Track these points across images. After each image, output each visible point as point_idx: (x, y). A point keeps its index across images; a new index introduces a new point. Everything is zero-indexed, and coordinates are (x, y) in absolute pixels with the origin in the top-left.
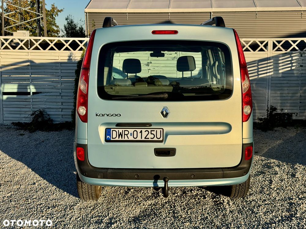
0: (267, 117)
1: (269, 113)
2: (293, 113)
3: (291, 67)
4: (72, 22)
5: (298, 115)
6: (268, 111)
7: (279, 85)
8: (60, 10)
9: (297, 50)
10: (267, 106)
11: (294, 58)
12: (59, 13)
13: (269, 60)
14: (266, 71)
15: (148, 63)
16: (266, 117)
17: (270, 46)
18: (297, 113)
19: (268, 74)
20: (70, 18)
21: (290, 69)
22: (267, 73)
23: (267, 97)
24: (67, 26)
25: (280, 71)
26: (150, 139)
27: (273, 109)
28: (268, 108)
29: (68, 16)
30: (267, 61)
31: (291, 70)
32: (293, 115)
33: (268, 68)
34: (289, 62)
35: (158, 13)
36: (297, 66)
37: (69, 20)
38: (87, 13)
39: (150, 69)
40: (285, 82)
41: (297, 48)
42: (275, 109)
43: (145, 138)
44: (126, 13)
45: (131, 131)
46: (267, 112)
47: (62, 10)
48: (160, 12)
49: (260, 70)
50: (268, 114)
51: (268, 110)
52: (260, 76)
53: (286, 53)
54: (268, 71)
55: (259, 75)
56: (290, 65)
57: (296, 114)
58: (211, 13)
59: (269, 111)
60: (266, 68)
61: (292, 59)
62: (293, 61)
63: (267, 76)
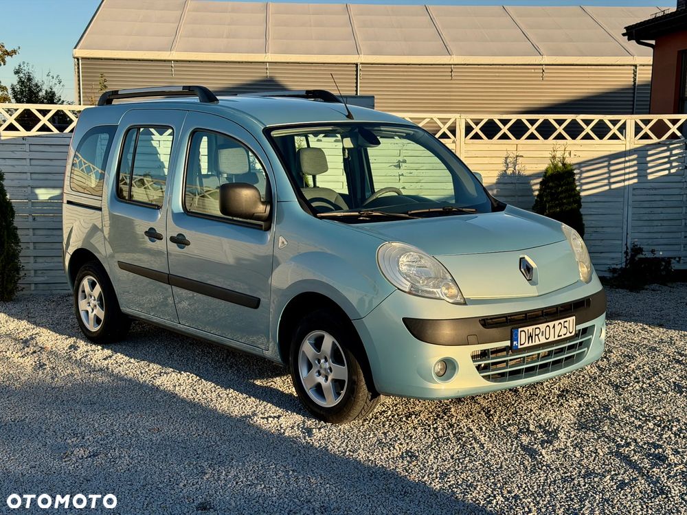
0: (626, 265)
1: (628, 258)
2: (672, 258)
3: (669, 169)
4: (29, 79)
5: (681, 261)
6: (627, 255)
7: (646, 205)
8: (9, 50)
9: (678, 138)
10: (626, 244)
11: (674, 152)
12: (7, 58)
13: (627, 156)
14: (622, 178)
15: (399, 162)
16: (624, 267)
17: (630, 129)
18: (680, 258)
19: (627, 183)
20: (25, 69)
21: (667, 172)
22: (624, 180)
23: (625, 227)
24: (18, 86)
25: (650, 177)
27: (637, 250)
28: (627, 248)
29: (20, 66)
30: (625, 157)
31: (670, 175)
32: (673, 261)
33: (627, 171)
34: (666, 160)
35: (242, 62)
36: (681, 168)
37: (21, 75)
38: (78, 59)
39: (402, 175)
40: (658, 198)
41: (679, 134)
42: (640, 250)
44: (171, 61)
46: (626, 257)
47: (14, 52)
48: (246, 60)
49: (613, 174)
50: (627, 260)
51: (626, 253)
52: (613, 186)
53: (659, 143)
54: (627, 177)
55: (610, 184)
56: (668, 166)
57: (677, 259)
58: (357, 65)
59: (629, 254)
60: (622, 172)
61: (671, 153)
62: (672, 158)
63: (624, 186)
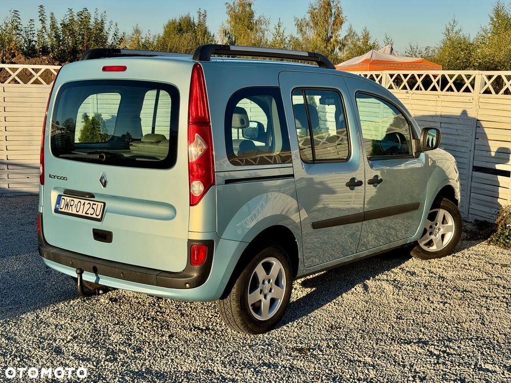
26: (89, 215)
43: (86, 213)
45: (76, 200)
